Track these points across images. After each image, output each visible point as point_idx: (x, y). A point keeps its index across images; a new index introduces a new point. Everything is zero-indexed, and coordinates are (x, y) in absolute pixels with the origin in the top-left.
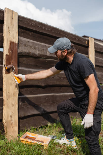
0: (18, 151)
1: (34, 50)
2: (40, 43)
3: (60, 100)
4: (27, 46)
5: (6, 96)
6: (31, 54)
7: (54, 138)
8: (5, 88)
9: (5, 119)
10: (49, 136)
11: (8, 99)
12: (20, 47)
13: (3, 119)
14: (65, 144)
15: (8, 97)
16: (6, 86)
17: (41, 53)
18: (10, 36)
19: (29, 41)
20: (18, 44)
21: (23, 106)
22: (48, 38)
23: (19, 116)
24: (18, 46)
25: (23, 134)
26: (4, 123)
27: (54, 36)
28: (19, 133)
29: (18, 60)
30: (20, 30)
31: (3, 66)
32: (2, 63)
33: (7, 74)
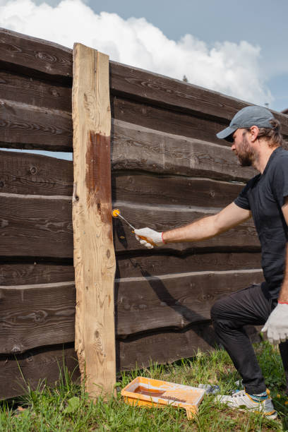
0: (118, 425)
1: (154, 155)
2: (171, 135)
3: (229, 289)
4: (135, 144)
5: (82, 279)
6: (148, 166)
7: (214, 392)
8: (79, 258)
9: (80, 341)
10: (200, 385)
11: (87, 288)
12: (118, 148)
13: (77, 341)
14: (243, 407)
15: (89, 282)
16: (83, 252)
17: (175, 161)
18: (90, 120)
19: (141, 130)
20: (112, 139)
21: (127, 306)
22: (191, 119)
23: (119, 333)
25: (130, 382)
26: (79, 352)
27: (207, 115)
28: (119, 379)
29: (113, 181)
30: (116, 101)
31: (74, 199)
32: (69, 190)
33: (84, 222)
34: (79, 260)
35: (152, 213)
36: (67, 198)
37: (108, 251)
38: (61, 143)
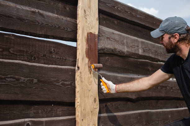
1: (120, 46)
2: (129, 36)
3: (157, 119)
4: (111, 39)
5: (80, 115)
6: (117, 52)
8: (78, 103)
11: (82, 120)
12: (102, 41)
15: (84, 116)
16: (81, 99)
17: (132, 50)
18: (87, 24)
19: (114, 32)
20: (99, 36)
24: (99, 39)
27: (148, 27)
30: (101, 16)
31: (76, 68)
32: (74, 63)
33: (82, 82)
34: (78, 104)
35: (119, 78)
36: (72, 68)
37: (95, 99)
38: (70, 36)
